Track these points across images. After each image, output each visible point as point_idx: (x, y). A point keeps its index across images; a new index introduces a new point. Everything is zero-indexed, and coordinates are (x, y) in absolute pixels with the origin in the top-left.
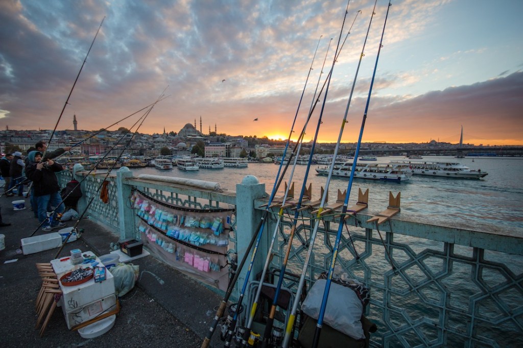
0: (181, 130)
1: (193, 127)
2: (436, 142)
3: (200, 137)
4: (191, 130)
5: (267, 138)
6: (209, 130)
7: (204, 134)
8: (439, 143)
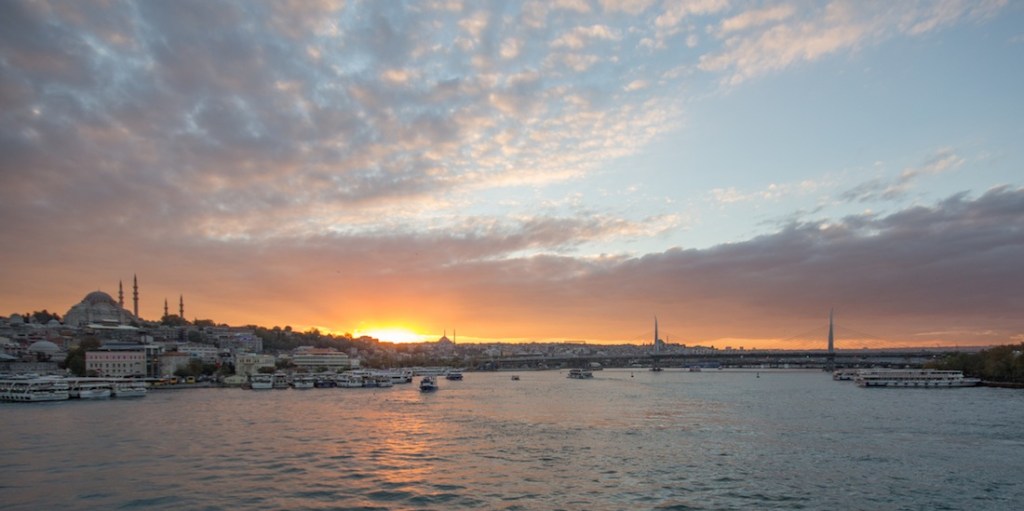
0: (74, 308)
1: (112, 302)
2: (664, 344)
3: (131, 327)
4: (104, 308)
5: (317, 332)
6: (164, 311)
7: (145, 319)
8: (668, 345)
